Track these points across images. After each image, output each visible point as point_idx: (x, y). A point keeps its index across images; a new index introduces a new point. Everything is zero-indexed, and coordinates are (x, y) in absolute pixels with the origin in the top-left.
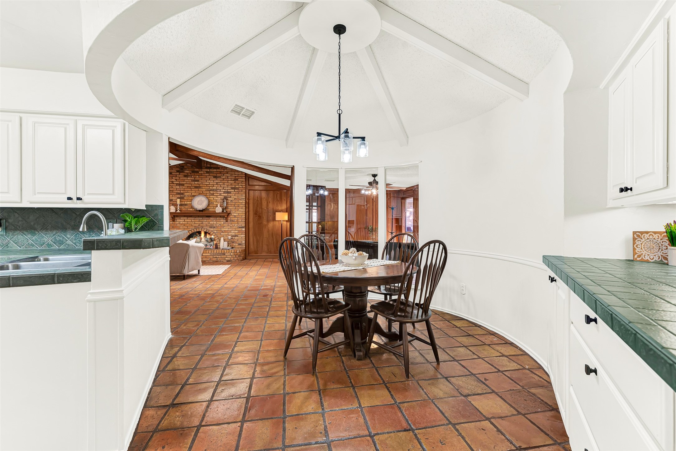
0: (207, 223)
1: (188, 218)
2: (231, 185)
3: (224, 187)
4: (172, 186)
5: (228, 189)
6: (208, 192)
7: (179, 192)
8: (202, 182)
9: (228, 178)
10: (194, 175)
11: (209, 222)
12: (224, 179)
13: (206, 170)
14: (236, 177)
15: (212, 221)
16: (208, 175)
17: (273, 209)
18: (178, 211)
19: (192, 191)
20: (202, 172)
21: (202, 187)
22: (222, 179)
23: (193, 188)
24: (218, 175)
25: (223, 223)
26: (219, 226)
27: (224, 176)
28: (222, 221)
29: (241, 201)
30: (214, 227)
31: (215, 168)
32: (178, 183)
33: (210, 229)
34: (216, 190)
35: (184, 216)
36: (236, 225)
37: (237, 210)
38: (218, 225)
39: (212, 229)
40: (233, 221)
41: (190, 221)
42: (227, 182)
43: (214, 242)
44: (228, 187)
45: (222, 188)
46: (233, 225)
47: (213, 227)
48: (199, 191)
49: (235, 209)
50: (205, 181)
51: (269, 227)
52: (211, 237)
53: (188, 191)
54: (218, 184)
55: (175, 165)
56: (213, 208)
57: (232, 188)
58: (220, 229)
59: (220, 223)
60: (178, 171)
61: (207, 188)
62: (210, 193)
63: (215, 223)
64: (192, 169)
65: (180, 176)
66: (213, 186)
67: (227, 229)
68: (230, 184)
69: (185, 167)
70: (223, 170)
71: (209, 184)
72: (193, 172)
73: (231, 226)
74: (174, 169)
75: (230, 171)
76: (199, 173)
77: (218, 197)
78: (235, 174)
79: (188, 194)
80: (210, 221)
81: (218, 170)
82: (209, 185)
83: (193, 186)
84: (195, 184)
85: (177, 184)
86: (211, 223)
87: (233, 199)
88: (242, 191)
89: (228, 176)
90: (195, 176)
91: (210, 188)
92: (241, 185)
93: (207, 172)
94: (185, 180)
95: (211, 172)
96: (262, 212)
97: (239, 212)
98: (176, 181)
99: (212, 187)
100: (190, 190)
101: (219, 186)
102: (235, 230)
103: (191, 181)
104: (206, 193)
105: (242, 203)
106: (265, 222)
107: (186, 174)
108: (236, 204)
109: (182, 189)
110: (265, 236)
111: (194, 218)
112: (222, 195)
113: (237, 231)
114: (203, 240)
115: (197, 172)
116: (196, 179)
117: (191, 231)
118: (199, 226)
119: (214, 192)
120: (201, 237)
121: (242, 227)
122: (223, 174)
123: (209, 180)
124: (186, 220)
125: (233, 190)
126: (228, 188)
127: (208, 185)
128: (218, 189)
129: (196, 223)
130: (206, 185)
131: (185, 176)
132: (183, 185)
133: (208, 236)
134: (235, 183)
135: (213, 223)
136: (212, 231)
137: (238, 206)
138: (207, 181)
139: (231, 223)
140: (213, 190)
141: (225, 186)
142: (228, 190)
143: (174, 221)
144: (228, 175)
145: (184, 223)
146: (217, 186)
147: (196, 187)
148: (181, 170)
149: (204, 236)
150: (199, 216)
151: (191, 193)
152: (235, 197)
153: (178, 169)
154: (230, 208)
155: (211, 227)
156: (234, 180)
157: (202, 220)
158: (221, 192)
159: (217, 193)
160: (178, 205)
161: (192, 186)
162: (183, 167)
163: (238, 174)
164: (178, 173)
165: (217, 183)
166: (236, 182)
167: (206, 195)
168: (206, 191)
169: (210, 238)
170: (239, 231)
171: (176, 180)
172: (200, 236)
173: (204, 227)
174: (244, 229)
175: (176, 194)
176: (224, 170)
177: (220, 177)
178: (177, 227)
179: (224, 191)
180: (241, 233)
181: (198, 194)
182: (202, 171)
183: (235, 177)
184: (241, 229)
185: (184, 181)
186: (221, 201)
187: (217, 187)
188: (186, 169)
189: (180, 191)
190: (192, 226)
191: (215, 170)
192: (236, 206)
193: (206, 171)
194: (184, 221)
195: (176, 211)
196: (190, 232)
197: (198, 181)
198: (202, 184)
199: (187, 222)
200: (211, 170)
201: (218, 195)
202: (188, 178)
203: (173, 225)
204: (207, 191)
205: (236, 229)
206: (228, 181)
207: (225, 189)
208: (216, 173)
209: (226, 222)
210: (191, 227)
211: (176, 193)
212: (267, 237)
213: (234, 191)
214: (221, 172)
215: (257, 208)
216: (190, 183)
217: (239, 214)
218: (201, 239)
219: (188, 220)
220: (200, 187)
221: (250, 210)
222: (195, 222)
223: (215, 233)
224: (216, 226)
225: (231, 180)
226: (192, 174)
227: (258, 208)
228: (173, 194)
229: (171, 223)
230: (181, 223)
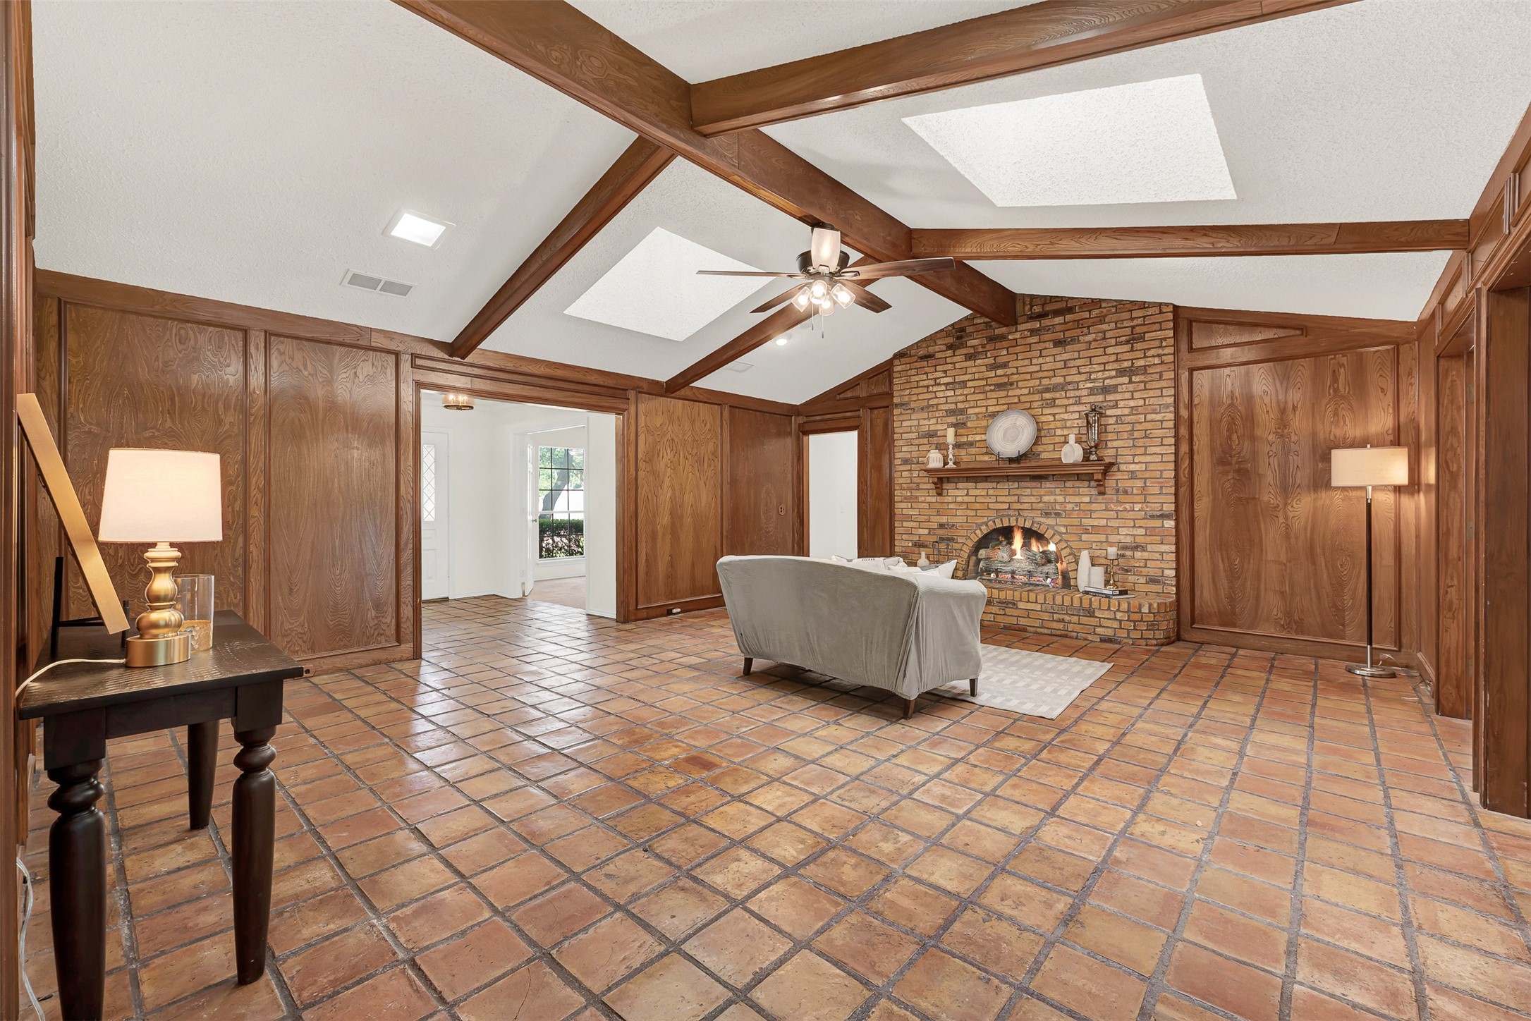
0: (1033, 499)
1: (979, 485)
2: (1116, 361)
3: (1090, 373)
4: (935, 392)
5: (1104, 379)
6: (1037, 397)
7: (953, 406)
8: (1017, 368)
9: (1104, 338)
10: (995, 349)
11: (1041, 496)
12: (1090, 343)
13: (1028, 326)
14: (1138, 330)
15: (1051, 494)
16: (1035, 339)
17: (1314, 435)
18: (951, 465)
19: (987, 399)
20: (1017, 335)
21: (1017, 382)
22: (1083, 346)
23: (991, 391)
24: (1068, 334)
25: (1087, 499)
26: (1073, 510)
27: (1089, 333)
28: (1084, 494)
29: (1159, 417)
30: (1058, 515)
31: (1057, 313)
32: (949, 380)
33: (1043, 520)
34: (1062, 387)
35: (967, 477)
36: (1137, 507)
37: (1141, 451)
38: (1069, 507)
39: (1051, 521)
40: (1126, 492)
41: (984, 493)
42: (1100, 351)
43: (1058, 565)
44: (1105, 370)
45: (1084, 377)
46: (1127, 506)
47: (1056, 514)
48: (1007, 396)
49: (1134, 446)
50: (1027, 362)
51: (1291, 515)
52: (1045, 549)
53: (977, 401)
54: (1071, 364)
55: (942, 330)
56: (1054, 450)
57: (1121, 373)
58: (1076, 522)
59: (1077, 499)
60: (950, 347)
61: (1031, 383)
62: (1042, 400)
63: (1060, 499)
64: (990, 332)
65: (955, 359)
66: (1052, 373)
67: (1103, 522)
68: (1113, 358)
69: (969, 330)
70: (1086, 315)
71: (1041, 371)
72: (991, 339)
73: (1117, 511)
74: (939, 342)
75: (1114, 310)
76: (1009, 340)
77: (1071, 409)
78: (1132, 319)
79: (977, 410)
80: (1042, 492)
81: (1069, 317)
82: (1040, 375)
83: (990, 385)
84: (996, 376)
85: (946, 384)
86: (1045, 499)
87: (1127, 411)
88: (1161, 377)
89: (1104, 332)
90: (995, 353)
91: (1045, 382)
92: (1159, 356)
93: (1033, 332)
94: (970, 370)
95: (1047, 329)
96: (1254, 454)
97: (1148, 459)
98: (946, 377)
99: (1050, 378)
100: (982, 396)
101: (1075, 371)
102: (1134, 526)
103: (984, 368)
104: (1031, 402)
105: (1162, 421)
106: (1269, 496)
107: (972, 351)
108: (1138, 427)
109: (961, 398)
110: (1270, 556)
111: (994, 485)
112: (1084, 400)
113: (1142, 531)
114: (1018, 556)
115: (1003, 337)
116: (1000, 360)
117: (987, 525)
118: (1009, 509)
119: (1057, 395)
120: (1013, 547)
121: (1163, 516)
122: (1088, 327)
123: (1040, 356)
124: (971, 492)
125: (1126, 380)
126: (1107, 374)
127: (1035, 375)
128: (1070, 383)
129: (1000, 499)
130: (1028, 376)
131: (969, 357)
132: (963, 384)
133: (1035, 547)
134: (1132, 350)
135: (1052, 498)
136: (1052, 527)
137: (1146, 437)
138: (1034, 361)
139: (1118, 502)
140: (1055, 388)
141: (1097, 368)
142: (1107, 382)
143: (940, 494)
144: (1105, 327)
145: (966, 499)
146: (1064, 372)
147: (1000, 386)
148: (957, 342)
149: (1023, 546)
150: (1008, 478)
151: (987, 407)
152: (1132, 403)
153: (950, 340)
154: (1116, 446)
155: (1047, 514)
156: (1127, 342)
157: (1019, 492)
158: (1078, 393)
159: (1066, 397)
160: (951, 447)
161: (987, 385)
162: (963, 330)
163: (1144, 317)
164: (950, 353)
165: (1065, 361)
166: (1138, 346)
167: (1030, 408)
168: (1029, 393)
169: (1044, 552)
170: (1150, 531)
171: (945, 372)
172: (1010, 543)
173: (1025, 514)
174: (1170, 524)
175: (945, 414)
176: (1090, 311)
177: (1074, 340)
178: (949, 512)
179: (1090, 385)
180: (1159, 538)
181: (1006, 407)
182: (1016, 331)
183: (1133, 327)
184: (1157, 523)
185: (966, 374)
186: (1079, 421)
187: (1064, 376)
188: (970, 334)
189: (956, 403)
190: (989, 509)
191: (1059, 320)
192: (1136, 435)
193: (1029, 330)
194: (967, 495)
195: (946, 463)
196: (983, 527)
197: (1005, 365)
198: (1018, 373)
199: (976, 496)
200: (1047, 322)
201: (1071, 401)
202: (978, 362)
203: (938, 506)
204: (1033, 394)
205: (1138, 523)
206: (1105, 348)
207: (1095, 380)
208: (1063, 327)
209: (1101, 497)
210: (987, 513)
211: (946, 411)
212: (1283, 558)
213: (1130, 382)
214: (1078, 321)
215: (1229, 437)
216: (981, 375)
217: (1152, 467)
218: (1013, 553)
219: (977, 492)
220: (1012, 384)
221: (1195, 448)
222: (996, 496)
223: (1060, 534)
224: (1065, 511)
225: (1116, 345)
226: (988, 347)
227: (1235, 436)
228: (937, 414)
229: (934, 499)
230: (959, 499)
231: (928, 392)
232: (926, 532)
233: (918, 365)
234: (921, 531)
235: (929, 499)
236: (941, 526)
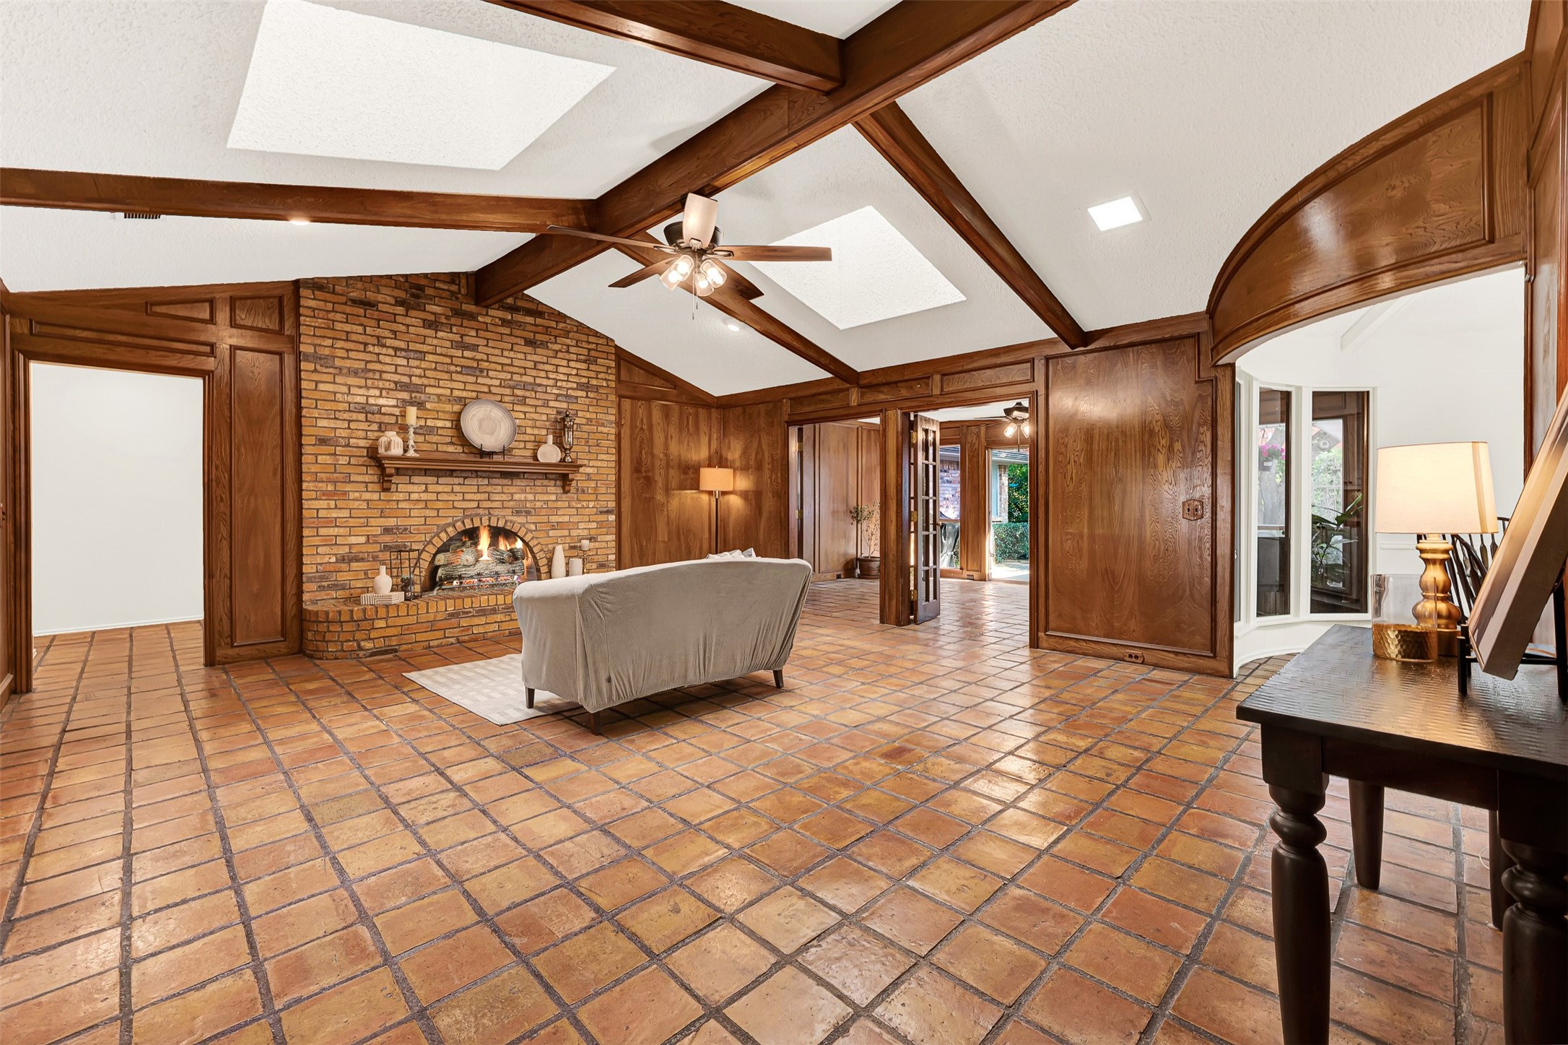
0: (504, 497)
1: (442, 480)
2: (577, 375)
3: (557, 380)
4: (377, 354)
5: (568, 389)
6: (508, 391)
7: (406, 379)
8: (488, 355)
9: (568, 352)
10: (462, 326)
11: (512, 494)
12: (557, 352)
13: (500, 314)
14: (593, 353)
15: (520, 493)
16: (507, 331)
17: (680, 456)
18: (412, 453)
19: (452, 380)
20: (488, 320)
21: (488, 370)
22: (551, 353)
23: (457, 372)
24: (538, 337)
25: (553, 498)
26: (542, 508)
27: (556, 343)
28: (552, 492)
29: (605, 430)
30: (528, 513)
31: (529, 312)
32: (400, 344)
33: (514, 518)
34: (533, 387)
35: (426, 470)
36: (591, 505)
37: (594, 456)
38: (538, 504)
39: (521, 519)
40: (583, 492)
41: (448, 489)
42: (564, 363)
43: (524, 561)
44: (567, 381)
45: (551, 382)
46: (585, 504)
47: (526, 512)
48: (476, 383)
49: (589, 452)
50: (498, 352)
51: (670, 509)
52: (513, 547)
53: (439, 380)
54: (540, 366)
55: (390, 277)
56: (525, 448)
57: (581, 387)
58: (545, 519)
59: (545, 497)
60: (399, 302)
61: (503, 376)
62: (513, 395)
63: (530, 497)
64: (456, 305)
65: (408, 321)
66: (522, 371)
67: (566, 519)
68: (574, 372)
69: (429, 291)
70: (553, 324)
71: (511, 365)
72: (458, 313)
73: (577, 508)
74: (383, 290)
75: (575, 329)
76: (478, 321)
77: (539, 410)
78: (589, 343)
79: (439, 391)
80: (513, 489)
81: (539, 321)
82: (511, 369)
83: (456, 366)
84: (463, 357)
85: (396, 349)
86: (516, 497)
87: (584, 421)
88: (607, 397)
89: (568, 346)
90: (462, 330)
91: (516, 377)
92: (605, 379)
93: (505, 322)
94: (429, 341)
95: (520, 325)
96: (653, 465)
97: (599, 464)
98: (395, 339)
99: (521, 375)
100: (446, 376)
101: (542, 374)
102: (589, 521)
103: (448, 344)
104: (502, 395)
105: (608, 434)
106: (660, 497)
107: (432, 318)
108: (592, 436)
109: (418, 372)
110: (660, 538)
111: (461, 480)
112: (551, 404)
113: (594, 525)
114: (485, 557)
115: (472, 317)
116: (466, 339)
117: (454, 526)
118: (478, 507)
119: (528, 394)
120: (479, 548)
121: (608, 512)
122: (556, 337)
123: (512, 350)
124: (431, 488)
125: (584, 394)
126: (570, 385)
127: (506, 368)
128: (540, 385)
129: (468, 496)
130: (499, 368)
131: (428, 324)
132: (422, 355)
133: (503, 545)
134: (588, 369)
135: (522, 497)
136: (523, 525)
137: (598, 445)
138: (506, 353)
139: (578, 500)
140: (525, 387)
141: (562, 377)
142: (570, 391)
143: (387, 490)
144: (568, 341)
145: (424, 496)
146: (534, 373)
147: (466, 370)
148: (412, 301)
149: (490, 546)
150: (476, 474)
151: (452, 389)
152: (588, 415)
153: (401, 294)
154: (579, 453)
155: (518, 513)
156: (585, 361)
157: (489, 489)
158: (546, 397)
159: (535, 398)
160: (411, 430)
161: (452, 364)
162: (421, 288)
163: (597, 344)
164: (400, 310)
165: (535, 363)
166: (592, 367)
167: (501, 401)
168: (500, 386)
169: (511, 550)
170: (601, 525)
172: (476, 544)
173: (496, 512)
174: (612, 518)
175: (393, 386)
176: (557, 322)
177: (544, 345)
178: (400, 513)
179: (557, 392)
180: (605, 530)
181: (474, 395)
182: (487, 315)
183: (589, 350)
184: (603, 517)
185: (424, 343)
186: (548, 423)
187: (535, 377)
188: (432, 298)
189: (410, 376)
190: (454, 508)
191: (530, 320)
192: (591, 442)
193: (500, 319)
194: (426, 491)
195: (405, 451)
196: (450, 530)
197: (474, 348)
198: (487, 361)
199: (438, 493)
200: (519, 317)
201: (540, 403)
202: (440, 334)
203: (381, 505)
204: (504, 387)
205: (593, 518)
206: (569, 361)
207: (560, 388)
208: (534, 328)
209: (565, 496)
210: (452, 513)
211: (396, 383)
212: (666, 539)
213: (587, 397)
214: (548, 327)
215: (641, 452)
216: (444, 351)
217: (601, 471)
218: (479, 555)
219: (440, 488)
220: (482, 371)
221: (622, 458)
222: (463, 493)
223: (531, 531)
224: (535, 509)
225: (576, 361)
226: (453, 320)
227: (643, 452)
228: (381, 384)
229: (376, 496)
230: (414, 496)
231: (365, 351)
232: (363, 539)
233: (348, 309)
234: (353, 540)
235: (367, 496)
236: (387, 530)
